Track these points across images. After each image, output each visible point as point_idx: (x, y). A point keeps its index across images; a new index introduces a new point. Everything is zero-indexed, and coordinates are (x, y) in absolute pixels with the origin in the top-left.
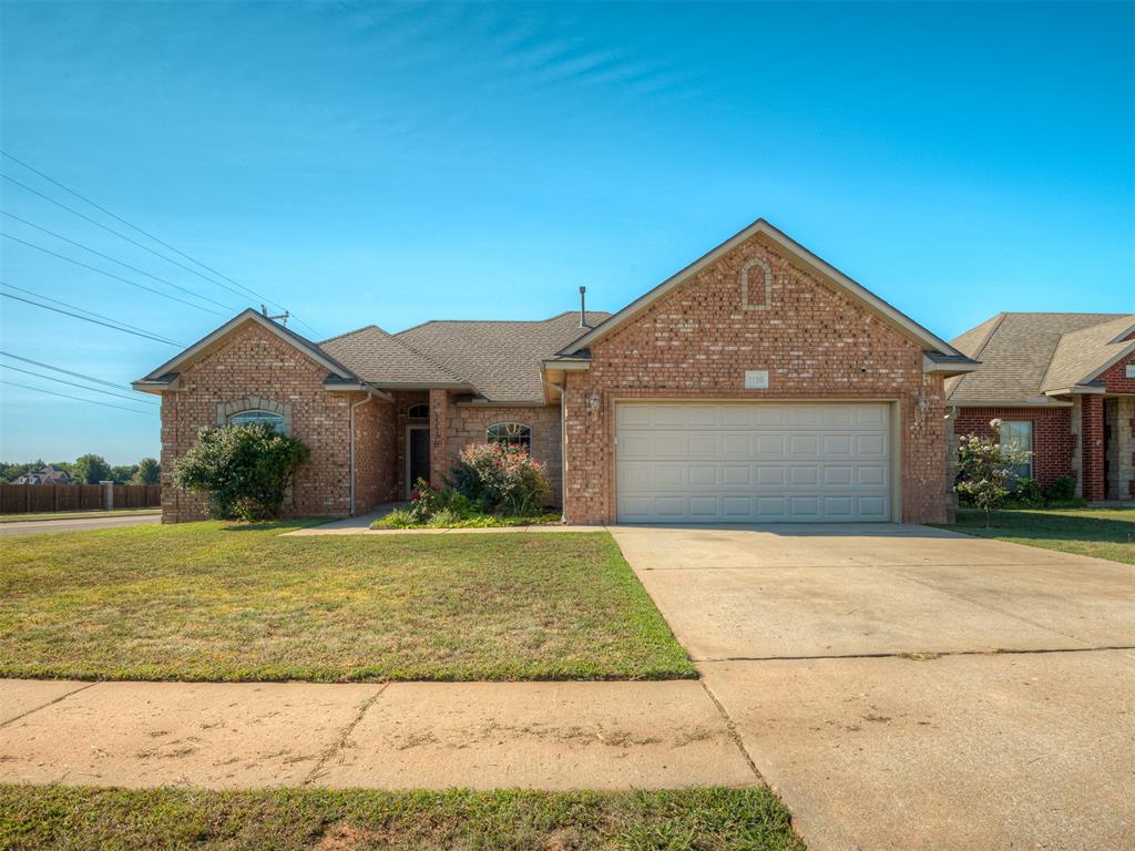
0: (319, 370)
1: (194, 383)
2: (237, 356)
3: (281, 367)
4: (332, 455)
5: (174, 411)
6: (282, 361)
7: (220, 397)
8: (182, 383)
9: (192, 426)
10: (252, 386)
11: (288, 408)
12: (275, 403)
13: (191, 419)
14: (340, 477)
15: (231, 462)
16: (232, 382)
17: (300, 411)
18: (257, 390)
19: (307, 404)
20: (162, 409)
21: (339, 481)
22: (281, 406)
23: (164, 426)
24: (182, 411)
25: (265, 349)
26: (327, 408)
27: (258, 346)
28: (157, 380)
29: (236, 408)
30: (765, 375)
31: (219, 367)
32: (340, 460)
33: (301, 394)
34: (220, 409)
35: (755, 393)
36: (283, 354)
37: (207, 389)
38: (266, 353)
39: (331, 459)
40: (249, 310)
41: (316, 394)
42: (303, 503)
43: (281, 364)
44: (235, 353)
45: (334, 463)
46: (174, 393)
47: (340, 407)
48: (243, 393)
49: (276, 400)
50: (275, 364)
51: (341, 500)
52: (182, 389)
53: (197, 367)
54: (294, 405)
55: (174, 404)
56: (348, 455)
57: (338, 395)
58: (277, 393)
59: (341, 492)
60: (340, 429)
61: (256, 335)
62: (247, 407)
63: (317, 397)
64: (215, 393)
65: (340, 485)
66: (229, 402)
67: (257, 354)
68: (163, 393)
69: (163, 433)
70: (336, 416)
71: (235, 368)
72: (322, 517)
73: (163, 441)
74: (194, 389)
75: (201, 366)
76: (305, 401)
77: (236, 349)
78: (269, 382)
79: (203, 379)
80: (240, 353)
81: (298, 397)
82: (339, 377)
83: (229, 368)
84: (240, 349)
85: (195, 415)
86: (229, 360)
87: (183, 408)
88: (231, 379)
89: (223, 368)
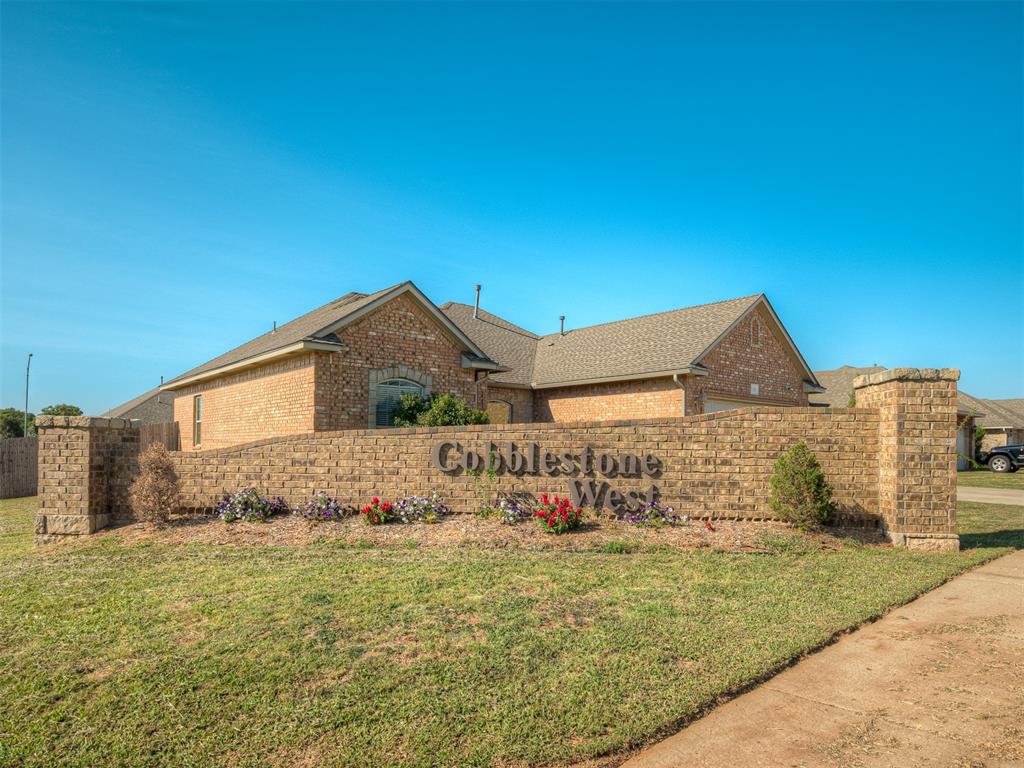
1: (347, 346)
2: (389, 325)
3: (424, 341)
5: (328, 373)
6: (425, 334)
7: (371, 363)
9: (346, 390)
10: (400, 356)
11: (430, 379)
12: (419, 374)
13: (344, 382)
16: (382, 349)
17: (438, 383)
18: (404, 359)
19: (444, 377)
22: (424, 377)
23: (318, 388)
24: (335, 374)
25: (411, 321)
26: (459, 382)
27: (405, 317)
28: (324, 338)
29: (386, 375)
31: (371, 333)
33: (439, 367)
34: (373, 375)
35: (754, 397)
36: (426, 328)
37: (360, 354)
38: (411, 325)
40: (409, 282)
41: (450, 368)
43: (424, 337)
44: (385, 322)
46: (327, 353)
47: (469, 382)
48: (392, 362)
49: (420, 370)
50: (419, 337)
53: (350, 330)
54: (434, 376)
55: (328, 366)
57: (467, 370)
58: (420, 364)
61: (403, 306)
62: (396, 374)
63: (452, 371)
64: (367, 359)
66: (380, 369)
67: (404, 324)
69: (317, 396)
71: (386, 335)
73: (317, 403)
74: (347, 352)
75: (354, 329)
76: (443, 374)
77: (386, 317)
78: (414, 353)
79: (355, 343)
80: (390, 322)
81: (437, 370)
82: (476, 355)
83: (380, 335)
84: (389, 317)
85: (348, 379)
86: (381, 327)
87: (336, 370)
88: (382, 346)
89: (375, 334)
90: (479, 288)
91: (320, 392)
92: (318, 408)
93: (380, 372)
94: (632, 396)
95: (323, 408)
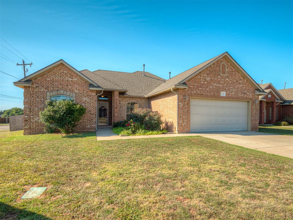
0: (85, 82)
1: (38, 84)
2: (55, 76)
3: (72, 81)
4: (90, 111)
5: (29, 94)
6: (72, 78)
7: (48, 90)
8: (33, 84)
9: (37, 99)
10: (61, 86)
11: (74, 95)
12: (69, 93)
13: (36, 97)
14: (92, 118)
15: (65, 113)
16: (53, 85)
17: (78, 96)
18: (62, 88)
19: (81, 94)
20: (24, 93)
21: (92, 120)
22: (71, 94)
23: (25, 99)
24: (32, 94)
25: (66, 74)
26: (88, 95)
27: (63, 73)
28: (23, 82)
29: (54, 94)
30: (225, 93)
31: (48, 79)
32: (92, 112)
33: (79, 90)
34: (48, 94)
35: (223, 97)
36: (72, 76)
37: (43, 87)
38: (66, 75)
39: (89, 112)
40: (62, 60)
41: (84, 90)
42: (79, 127)
43: (72, 80)
44: (54, 74)
45: (90, 113)
46: (29, 87)
47: (93, 95)
48: (57, 89)
49: (70, 91)
50: (69, 79)
51: (93, 126)
52: (32, 86)
53: (39, 78)
54: (76, 94)
55: (29, 91)
56: (95, 111)
57: (92, 91)
58: (70, 89)
59: (92, 123)
60: (92, 103)
61: (62, 69)
62: (59, 93)
63: (85, 91)
64: (46, 88)
65: (92, 121)
66: (52, 92)
67: (63, 75)
68: (25, 87)
69: (24, 102)
70: (91, 98)
71: (54, 79)
72: (86, 132)
73: (24, 104)
74: (37, 86)
75: (40, 78)
76: (81, 92)
77: (54, 73)
78: (67, 85)
79: (41, 83)
80: (56, 75)
81: (78, 91)
82: (94, 85)
83: (52, 79)
84: (56, 73)
85: (38, 96)
86: (52, 77)
87: (33, 93)
88: (53, 83)
89: (49, 79)
90: (144, 65)
91: (26, 100)
92: (25, 106)
93: (51, 93)
95: (27, 106)
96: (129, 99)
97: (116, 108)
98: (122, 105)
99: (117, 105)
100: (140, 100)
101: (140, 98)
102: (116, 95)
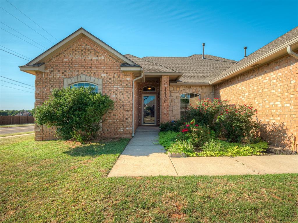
0: (117, 61)
1: (52, 68)
2: (75, 54)
3: (97, 60)
4: (123, 106)
5: (42, 82)
6: (97, 56)
7: (65, 75)
8: (46, 68)
10: (82, 70)
11: (100, 81)
12: (94, 78)
13: (50, 86)
14: (127, 117)
17: (106, 83)
18: (84, 71)
19: (110, 79)
20: (36, 81)
21: (127, 119)
22: (97, 80)
23: (37, 90)
24: (45, 82)
25: (89, 50)
26: (120, 81)
27: (85, 49)
29: (73, 81)
31: (65, 60)
32: (127, 108)
33: (107, 73)
34: (65, 81)
36: (98, 53)
37: (59, 71)
38: (89, 52)
39: (122, 107)
40: (82, 28)
41: (115, 73)
42: (108, 130)
43: (97, 58)
44: (73, 53)
45: (124, 109)
46: (42, 73)
47: (127, 81)
48: (77, 73)
49: (94, 76)
50: (94, 58)
51: (128, 129)
52: (46, 71)
53: (54, 60)
54: (103, 79)
55: (42, 79)
56: (131, 106)
57: (126, 73)
58: (94, 73)
59: (127, 124)
60: (127, 92)
61: (84, 43)
62: (79, 80)
63: (115, 75)
64: (63, 73)
65: (127, 121)
66: (70, 78)
67: (85, 52)
68: (37, 73)
69: (36, 93)
70: (125, 85)
71: (73, 60)
72: (117, 138)
73: (36, 97)
74: (52, 71)
75: (56, 59)
76: (109, 77)
77: (74, 51)
78: (91, 67)
79: (57, 66)
80: (76, 52)
81: (105, 75)
82: (128, 64)
83: (70, 60)
84: (76, 50)
85: (52, 84)
86: (71, 56)
87: (46, 81)
88: (71, 66)
89: (67, 60)
90: (204, 45)
91: (38, 92)
92: (37, 99)
93: (69, 79)
94: (260, 78)
95: (39, 100)
96: (184, 88)
97: (165, 101)
98: (174, 98)
99: (166, 97)
100: (200, 89)
101: (201, 86)
102: (165, 83)
